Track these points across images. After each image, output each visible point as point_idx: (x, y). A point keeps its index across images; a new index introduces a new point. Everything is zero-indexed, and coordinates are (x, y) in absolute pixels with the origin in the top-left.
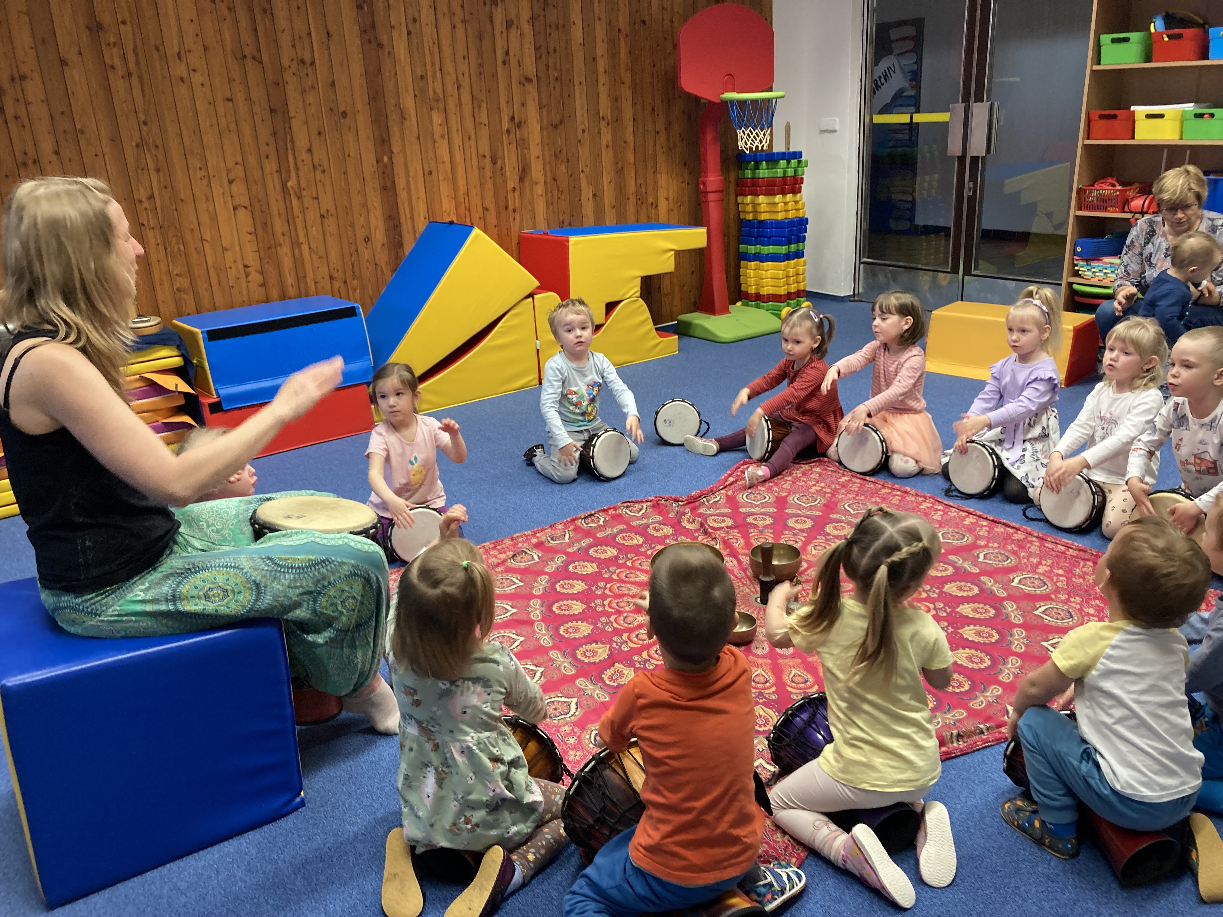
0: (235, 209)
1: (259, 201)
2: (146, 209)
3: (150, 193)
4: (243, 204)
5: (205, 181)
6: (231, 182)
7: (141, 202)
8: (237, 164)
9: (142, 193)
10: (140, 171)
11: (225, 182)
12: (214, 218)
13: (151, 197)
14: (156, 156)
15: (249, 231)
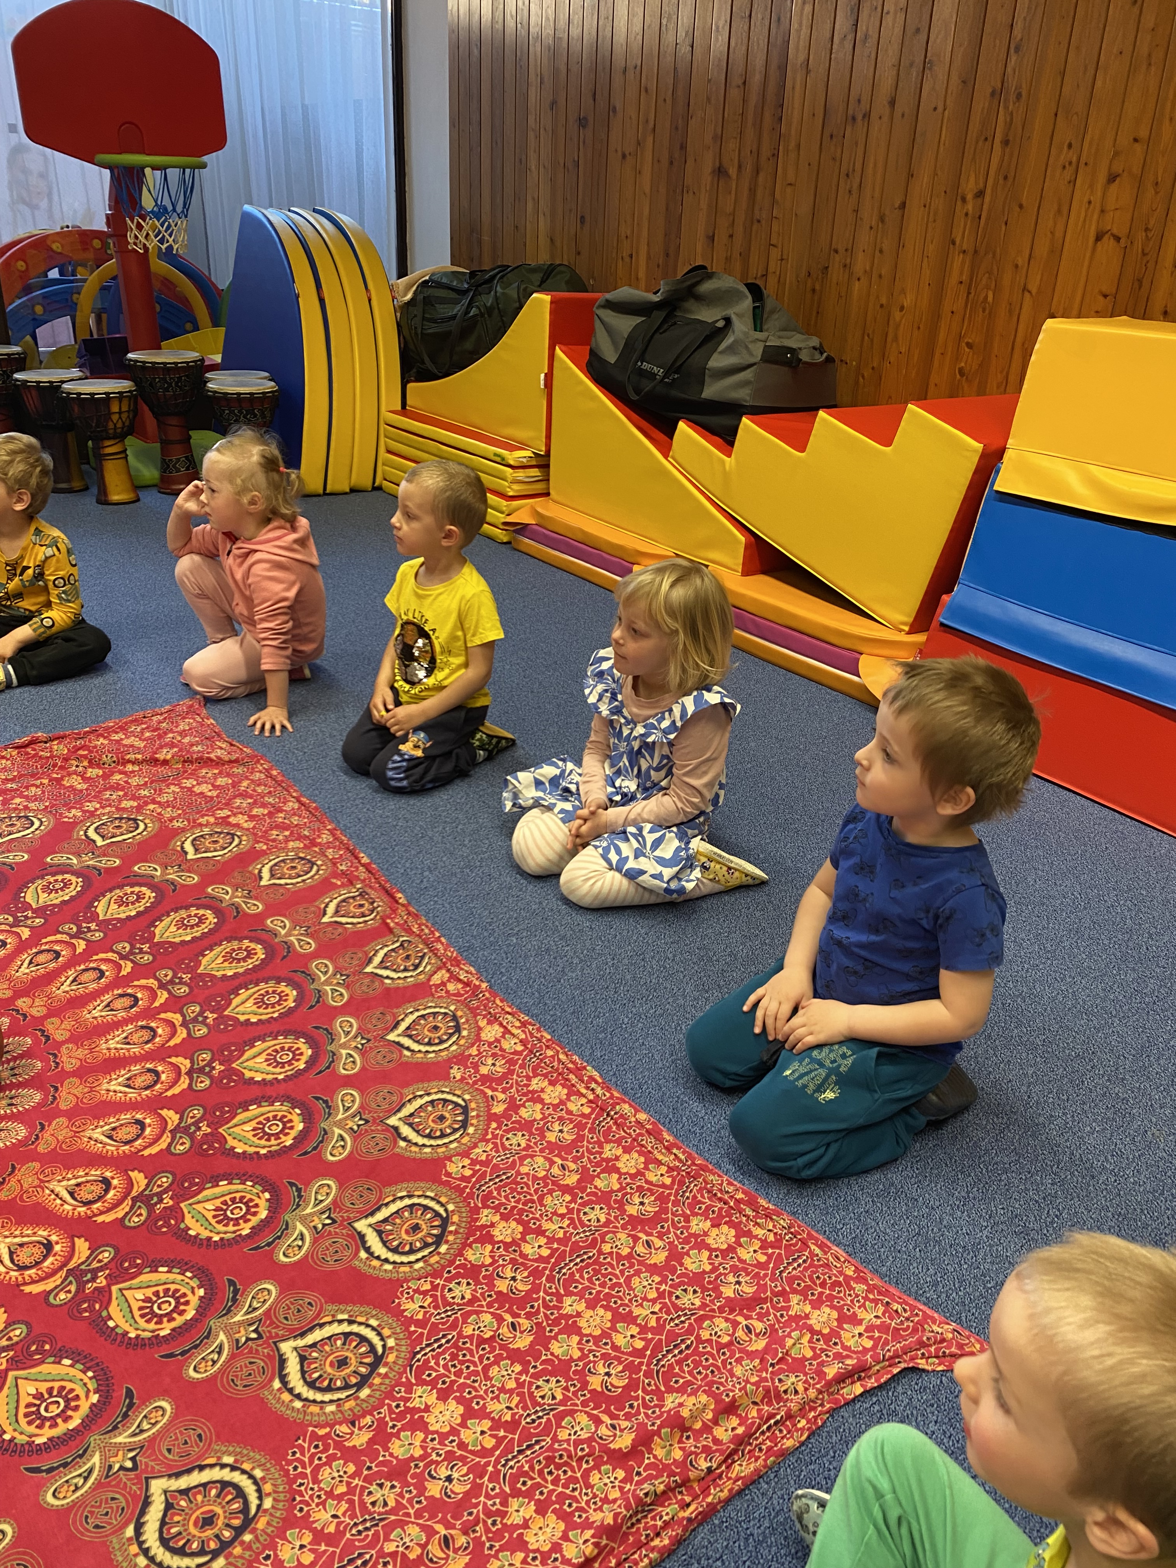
0: (1099, 238)
1: (1147, 230)
2: (967, 214)
3: (981, 185)
4: (1115, 231)
5: (1068, 174)
6: (1112, 178)
7: (964, 200)
8: (1136, 140)
9: (970, 186)
10: (981, 143)
11: (1102, 177)
12: (1056, 251)
13: (980, 194)
14: (1012, 114)
15: (1105, 289)
